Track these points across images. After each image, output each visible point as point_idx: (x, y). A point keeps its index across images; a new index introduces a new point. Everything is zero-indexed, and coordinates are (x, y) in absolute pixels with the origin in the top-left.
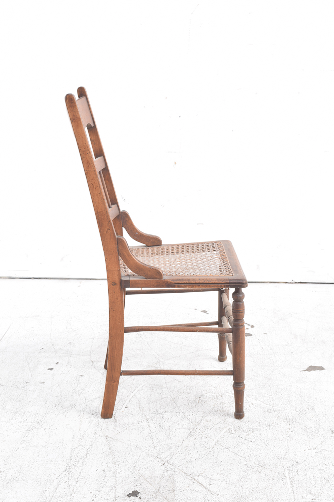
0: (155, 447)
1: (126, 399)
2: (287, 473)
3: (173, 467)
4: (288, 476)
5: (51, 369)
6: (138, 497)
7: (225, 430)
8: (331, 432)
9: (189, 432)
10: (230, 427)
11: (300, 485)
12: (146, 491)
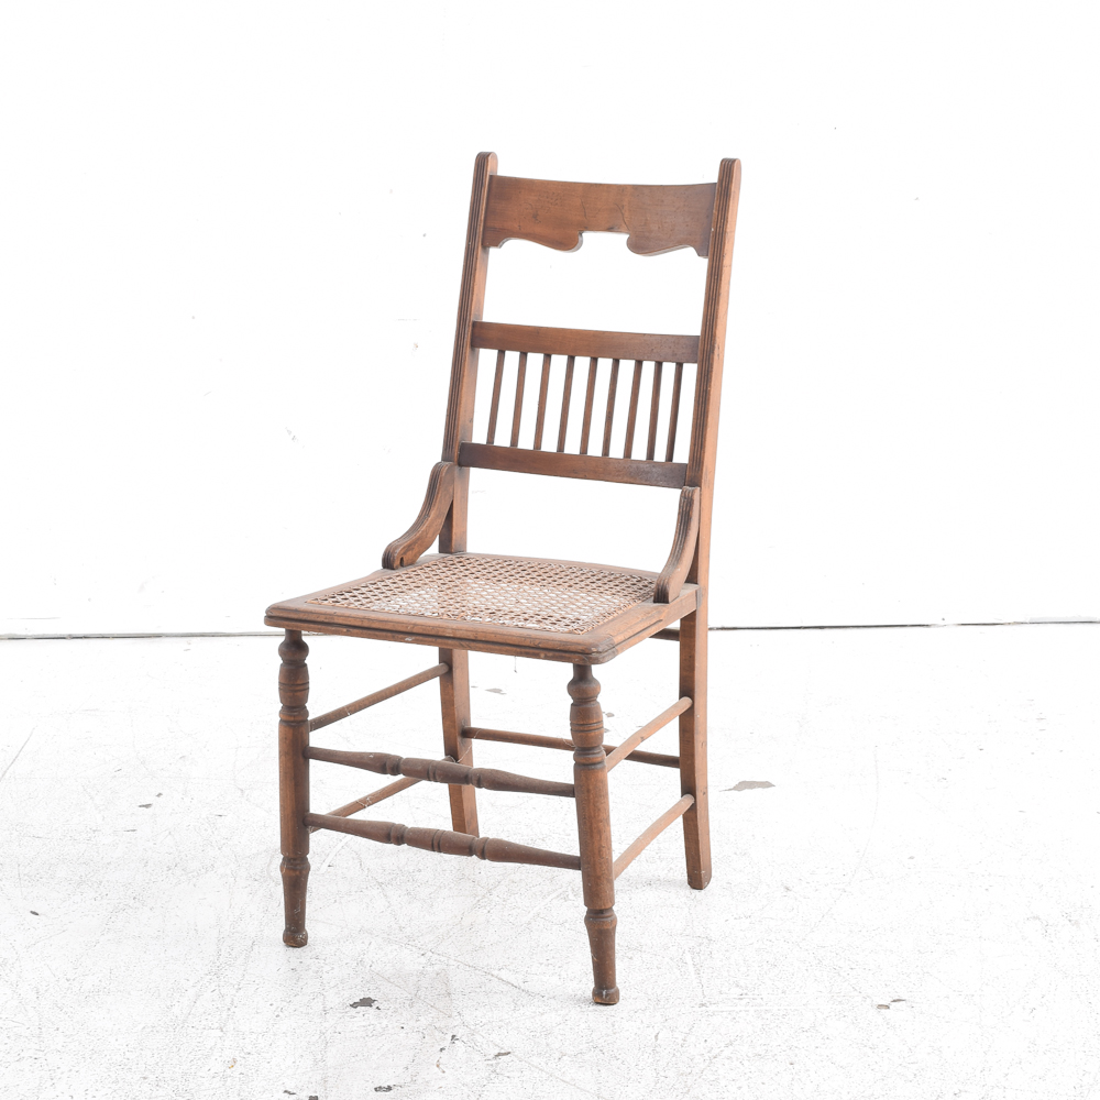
0: (401, 929)
1: (327, 852)
2: (688, 958)
3: (443, 959)
4: (690, 962)
5: (147, 806)
6: (374, 1007)
7: (554, 895)
8: (782, 890)
9: (475, 902)
10: (564, 889)
11: (715, 974)
12: (390, 996)
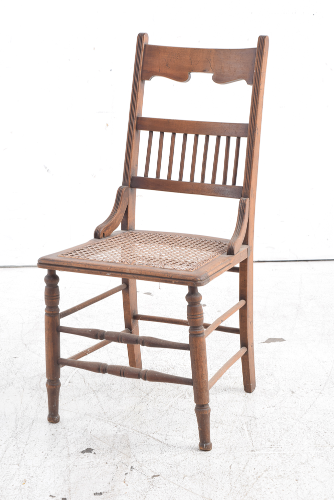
0: (105, 413)
1: (68, 375)
2: (245, 427)
3: (125, 428)
4: (246, 429)
6: (93, 453)
7: (179, 396)
8: (290, 393)
9: (141, 399)
10: (184, 393)
11: (258, 435)
12: (100, 447)
